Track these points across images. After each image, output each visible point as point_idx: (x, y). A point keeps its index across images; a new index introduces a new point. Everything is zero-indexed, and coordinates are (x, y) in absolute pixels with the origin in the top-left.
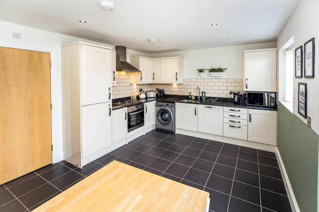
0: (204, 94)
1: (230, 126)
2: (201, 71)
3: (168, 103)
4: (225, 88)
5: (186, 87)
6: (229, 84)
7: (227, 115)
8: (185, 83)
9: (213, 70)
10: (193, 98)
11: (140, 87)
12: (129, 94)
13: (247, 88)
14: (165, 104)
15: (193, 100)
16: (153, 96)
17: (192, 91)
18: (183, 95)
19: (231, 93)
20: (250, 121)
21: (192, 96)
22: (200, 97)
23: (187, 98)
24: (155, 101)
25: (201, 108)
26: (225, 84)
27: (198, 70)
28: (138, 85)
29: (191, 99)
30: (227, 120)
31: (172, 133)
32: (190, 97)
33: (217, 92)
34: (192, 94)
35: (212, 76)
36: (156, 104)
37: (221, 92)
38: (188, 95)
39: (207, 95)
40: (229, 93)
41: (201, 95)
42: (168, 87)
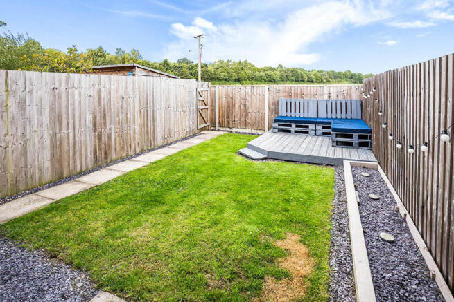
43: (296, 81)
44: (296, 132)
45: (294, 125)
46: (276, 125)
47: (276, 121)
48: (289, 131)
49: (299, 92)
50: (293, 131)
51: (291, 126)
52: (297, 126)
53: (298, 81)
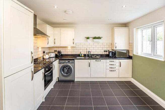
0: (90, 53)
1: (110, 71)
2: (88, 38)
3: (69, 61)
4: (101, 48)
5: (77, 48)
6: (104, 46)
7: (108, 64)
8: (77, 46)
9: (95, 38)
10: (83, 56)
11: (44, 50)
12: (37, 56)
13: (116, 48)
14: (67, 61)
16: (53, 56)
17: (81, 51)
18: (75, 54)
19: (105, 51)
20: (120, 66)
21: (81, 54)
22: (87, 54)
23: (79, 55)
24: (58, 60)
25: (93, 62)
26: (101, 46)
27: (86, 37)
28: (42, 48)
29: (81, 56)
30: (108, 68)
31: (73, 81)
32: (81, 55)
33: (97, 51)
34: (82, 53)
35: (94, 41)
36: (59, 62)
37: (99, 51)
38: (79, 54)
39: (92, 53)
40: (104, 51)
41: (88, 53)
42: (64, 49)
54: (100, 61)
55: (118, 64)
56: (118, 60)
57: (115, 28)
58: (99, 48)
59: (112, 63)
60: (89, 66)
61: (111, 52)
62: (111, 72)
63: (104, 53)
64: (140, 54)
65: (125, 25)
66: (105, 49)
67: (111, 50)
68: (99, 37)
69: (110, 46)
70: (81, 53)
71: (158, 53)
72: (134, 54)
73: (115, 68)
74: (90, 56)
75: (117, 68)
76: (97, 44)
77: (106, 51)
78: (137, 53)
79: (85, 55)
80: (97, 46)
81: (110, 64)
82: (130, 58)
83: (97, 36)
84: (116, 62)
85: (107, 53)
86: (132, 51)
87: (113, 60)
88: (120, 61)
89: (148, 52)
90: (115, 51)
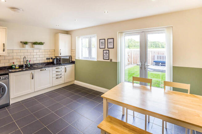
0: (28, 62)
2: (26, 43)
4: (44, 56)
6: (46, 53)
7: (54, 72)
9: (35, 43)
10: (17, 67)
15: (17, 69)
17: (15, 61)
19: (47, 59)
20: (66, 72)
21: (15, 66)
22: (25, 65)
23: (11, 68)
26: (43, 53)
27: (21, 42)
29: (15, 69)
33: (38, 59)
34: (16, 64)
37: (41, 59)
39: (31, 63)
40: (46, 59)
43: (155, 47)
44: (161, 65)
45: (160, 63)
46: (154, 63)
47: (154, 62)
48: (159, 65)
49: (162, 53)
50: (160, 65)
51: (159, 63)
52: (162, 63)
53: (157, 47)
54: (45, 70)
55: (63, 70)
56: (64, 66)
57: (59, 34)
58: (41, 56)
59: (58, 70)
60: (33, 79)
61: (55, 59)
62: (57, 79)
63: (46, 61)
64: (81, 58)
65: (67, 32)
66: (48, 56)
67: (54, 57)
68: (41, 43)
69: (53, 53)
70: (14, 64)
71: (93, 57)
72: (77, 59)
73: (61, 74)
74: (29, 66)
75: (63, 74)
76: (38, 51)
77: (49, 59)
78: (79, 58)
79: (21, 67)
80: (38, 54)
81: (56, 72)
82: (73, 62)
83: (39, 41)
84: (62, 68)
85: (51, 61)
86: (75, 56)
87: (58, 67)
88: (66, 66)
89: (86, 57)
90: (60, 57)
